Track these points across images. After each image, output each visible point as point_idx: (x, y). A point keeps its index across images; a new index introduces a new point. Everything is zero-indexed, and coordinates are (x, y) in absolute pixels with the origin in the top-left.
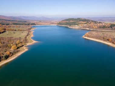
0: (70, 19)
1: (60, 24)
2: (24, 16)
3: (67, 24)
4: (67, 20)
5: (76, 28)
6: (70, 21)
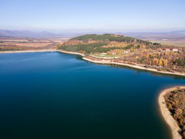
0: (87, 35)
1: (63, 47)
3: (80, 48)
4: (80, 38)
5: (103, 62)
6: (87, 42)
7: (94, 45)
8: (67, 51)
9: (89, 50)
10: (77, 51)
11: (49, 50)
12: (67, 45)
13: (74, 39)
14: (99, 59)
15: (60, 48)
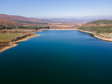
0: (100, 20)
1: (82, 28)
2: (54, 18)
3: (93, 29)
4: (94, 22)
6: (98, 25)
7: (104, 28)
8: (84, 30)
9: (99, 31)
10: (91, 31)
11: (73, 29)
12: (84, 27)
13: (90, 23)
14: (107, 37)
15: (80, 29)
